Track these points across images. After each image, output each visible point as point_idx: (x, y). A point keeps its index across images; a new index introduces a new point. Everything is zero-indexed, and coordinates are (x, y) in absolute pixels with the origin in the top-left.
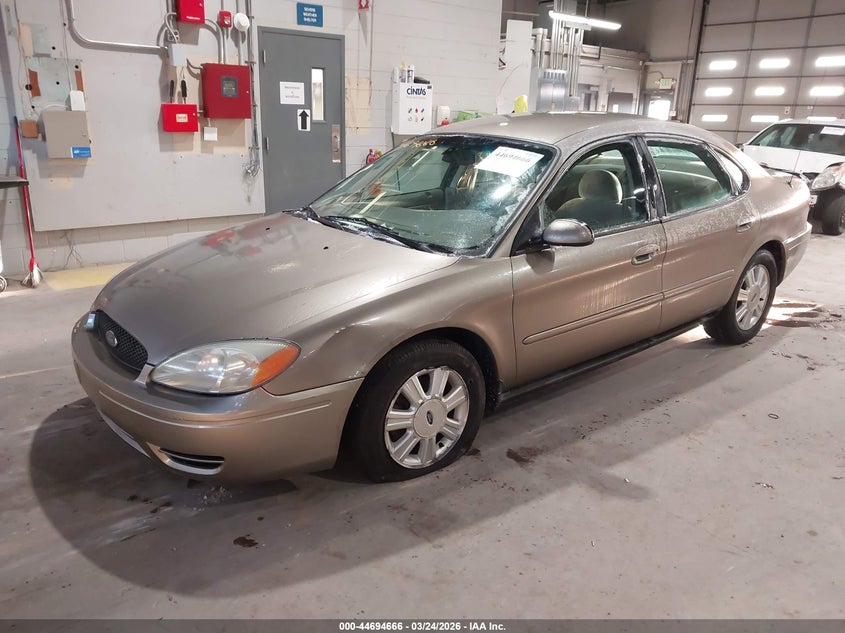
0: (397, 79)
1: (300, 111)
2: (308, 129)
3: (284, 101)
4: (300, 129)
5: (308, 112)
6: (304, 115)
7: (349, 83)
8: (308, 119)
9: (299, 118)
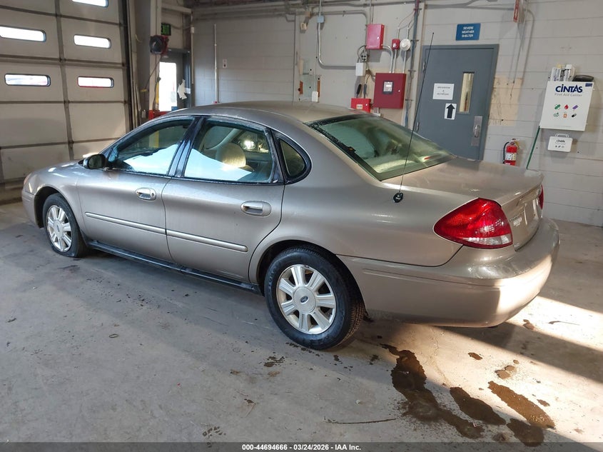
0: (552, 78)
1: (448, 105)
2: (453, 118)
3: (435, 97)
4: (446, 117)
5: (455, 105)
6: (451, 108)
7: (499, 83)
8: (454, 111)
9: (447, 110)
